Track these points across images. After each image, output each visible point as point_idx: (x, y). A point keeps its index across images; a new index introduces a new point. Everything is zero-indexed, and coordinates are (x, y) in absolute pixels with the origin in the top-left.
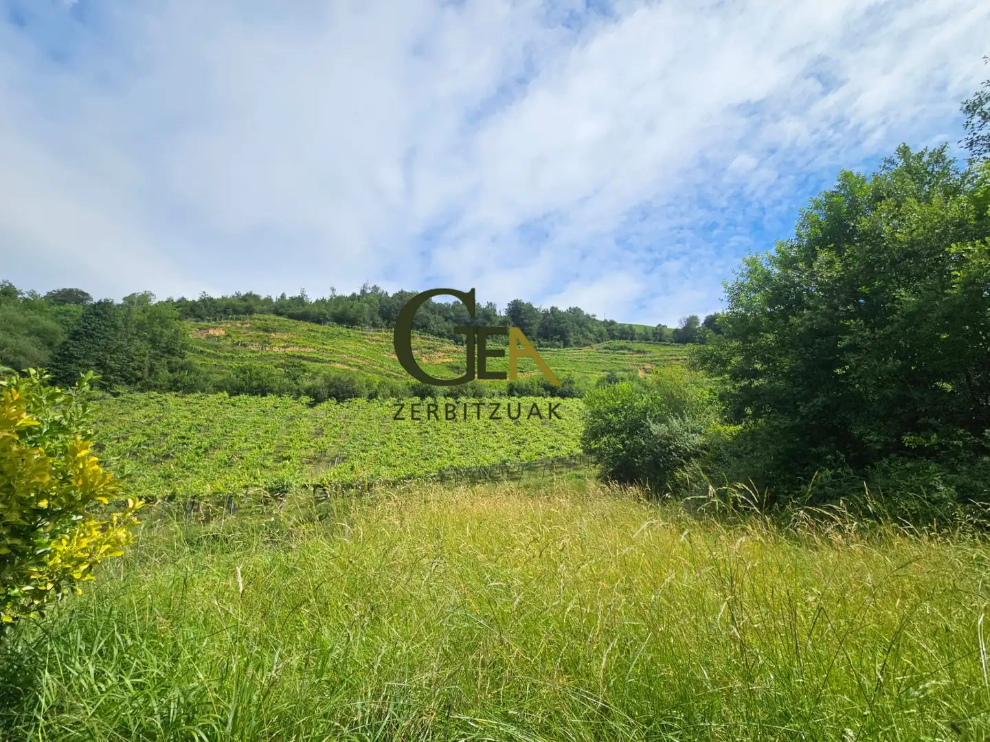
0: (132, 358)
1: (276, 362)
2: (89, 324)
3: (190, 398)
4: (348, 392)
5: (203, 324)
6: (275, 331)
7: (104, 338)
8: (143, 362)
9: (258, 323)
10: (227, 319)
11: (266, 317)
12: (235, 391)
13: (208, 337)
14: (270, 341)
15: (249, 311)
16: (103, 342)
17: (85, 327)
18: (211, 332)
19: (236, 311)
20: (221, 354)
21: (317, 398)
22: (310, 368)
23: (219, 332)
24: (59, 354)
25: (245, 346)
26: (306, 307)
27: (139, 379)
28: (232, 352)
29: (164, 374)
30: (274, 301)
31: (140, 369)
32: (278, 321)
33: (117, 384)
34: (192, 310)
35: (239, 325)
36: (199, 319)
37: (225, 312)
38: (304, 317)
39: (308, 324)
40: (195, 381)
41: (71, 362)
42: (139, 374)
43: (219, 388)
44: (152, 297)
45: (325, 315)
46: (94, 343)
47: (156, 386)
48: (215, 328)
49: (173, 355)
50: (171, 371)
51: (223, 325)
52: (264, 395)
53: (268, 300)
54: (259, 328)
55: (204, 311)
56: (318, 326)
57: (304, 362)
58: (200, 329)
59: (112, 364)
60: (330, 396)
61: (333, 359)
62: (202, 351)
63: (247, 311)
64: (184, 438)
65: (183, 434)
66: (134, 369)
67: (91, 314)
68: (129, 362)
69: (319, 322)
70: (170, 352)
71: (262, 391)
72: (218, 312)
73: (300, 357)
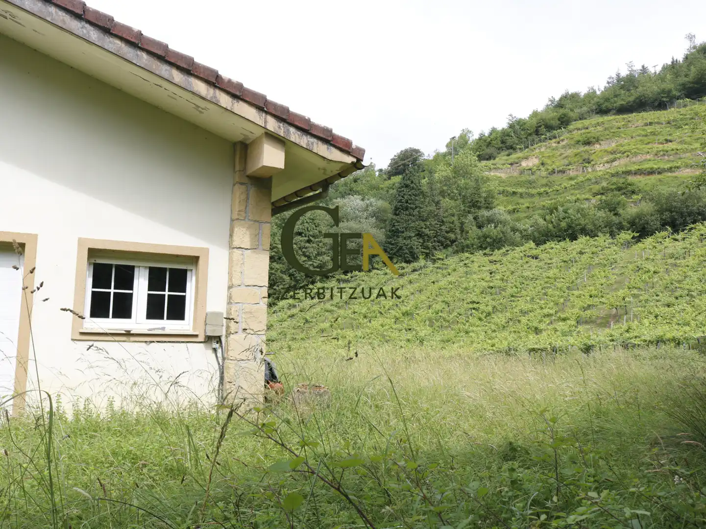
0: (443, 222)
1: (596, 188)
2: (403, 197)
3: (497, 254)
4: (690, 214)
5: (514, 156)
6: (598, 140)
7: (416, 207)
8: (453, 223)
9: (577, 135)
10: (540, 141)
11: (586, 122)
12: (542, 238)
13: (522, 172)
14: (591, 158)
15: (564, 122)
16: (416, 212)
17: (400, 201)
18: (524, 164)
19: (549, 128)
20: (534, 191)
21: (642, 230)
22: (641, 185)
23: (532, 162)
24: (390, 231)
25: (563, 172)
26: (640, 89)
27: (453, 242)
28: (546, 185)
29: (474, 232)
30: (598, 93)
31: (451, 230)
32: (603, 123)
33: (436, 249)
34: (503, 142)
35: (554, 145)
36: (511, 151)
37: (537, 132)
38: (640, 105)
39: (644, 114)
40: (503, 233)
41: (398, 237)
42: (452, 236)
43: (526, 237)
44: (470, 135)
45: (670, 91)
46: (410, 215)
47: (468, 246)
48: (526, 158)
49: (479, 208)
50: (480, 227)
51: (537, 151)
52: (574, 238)
53: (591, 95)
54: (578, 142)
55: (515, 139)
56: (658, 113)
57: (631, 179)
58: (511, 164)
59: (427, 231)
60: (664, 225)
61: (675, 164)
62: (514, 193)
63: (562, 123)
64: (474, 302)
65: (475, 299)
66: (447, 232)
67: (402, 187)
68: (441, 226)
69: (661, 106)
70: (475, 205)
71: (571, 233)
72: (530, 134)
73: (629, 173)
